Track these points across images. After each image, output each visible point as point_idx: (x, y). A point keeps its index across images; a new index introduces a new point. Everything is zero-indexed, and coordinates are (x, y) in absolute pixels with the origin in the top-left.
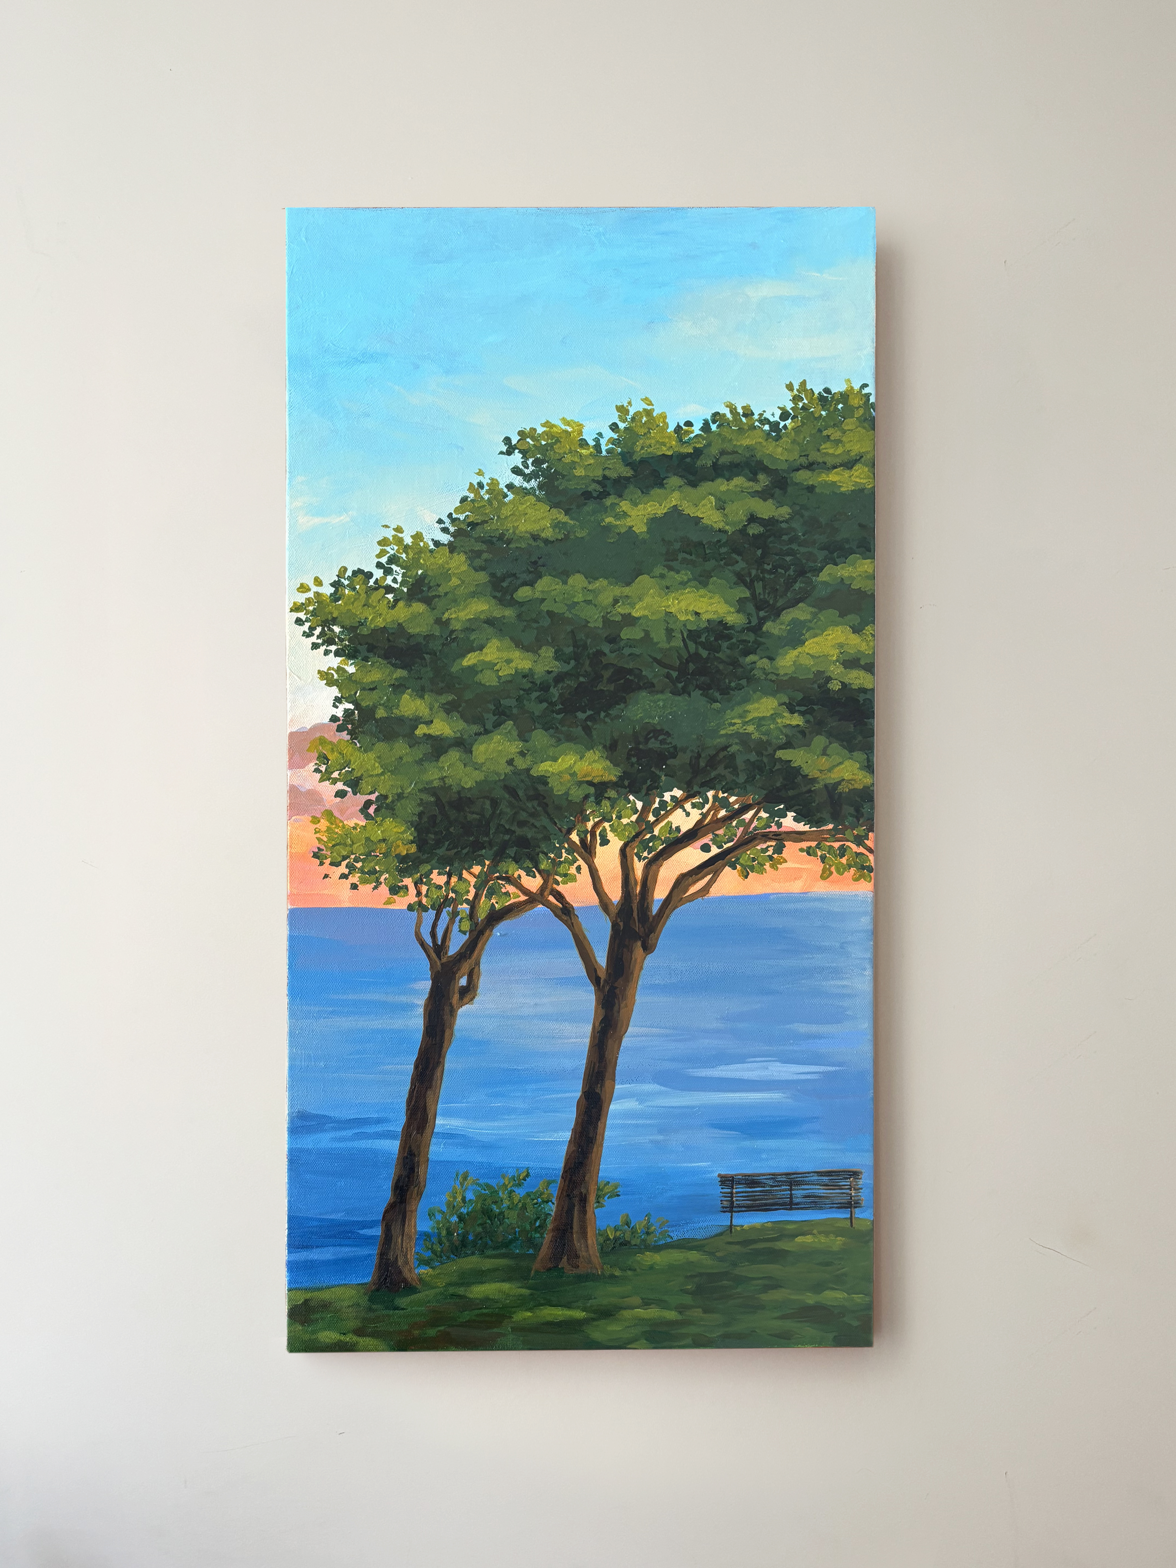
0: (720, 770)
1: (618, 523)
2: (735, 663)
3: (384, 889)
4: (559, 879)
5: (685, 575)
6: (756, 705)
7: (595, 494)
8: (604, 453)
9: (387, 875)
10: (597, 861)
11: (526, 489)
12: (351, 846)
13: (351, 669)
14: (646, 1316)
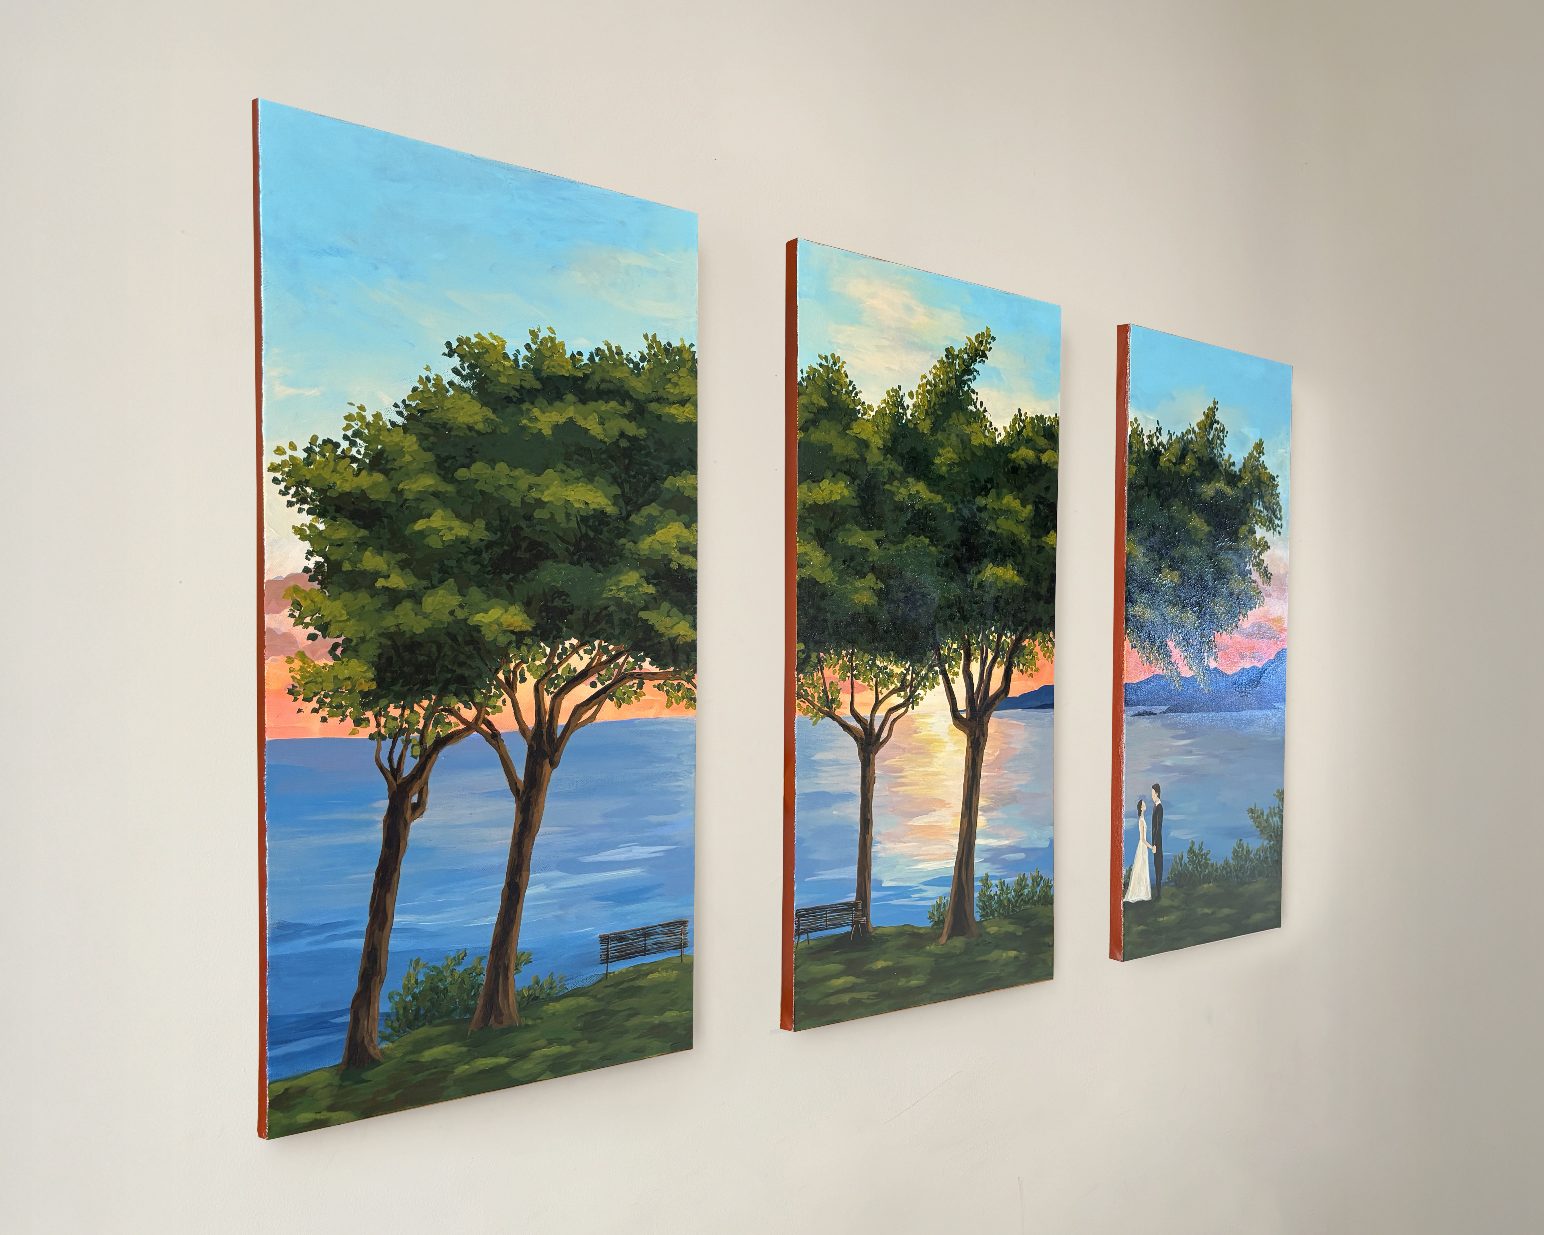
0: (603, 625)
1: (531, 425)
2: (612, 544)
3: (349, 721)
4: (489, 710)
5: (578, 473)
6: (626, 577)
7: (514, 399)
8: (521, 367)
9: (352, 709)
10: (518, 695)
11: (463, 387)
12: (321, 683)
13: (321, 527)
14: (550, 1053)
